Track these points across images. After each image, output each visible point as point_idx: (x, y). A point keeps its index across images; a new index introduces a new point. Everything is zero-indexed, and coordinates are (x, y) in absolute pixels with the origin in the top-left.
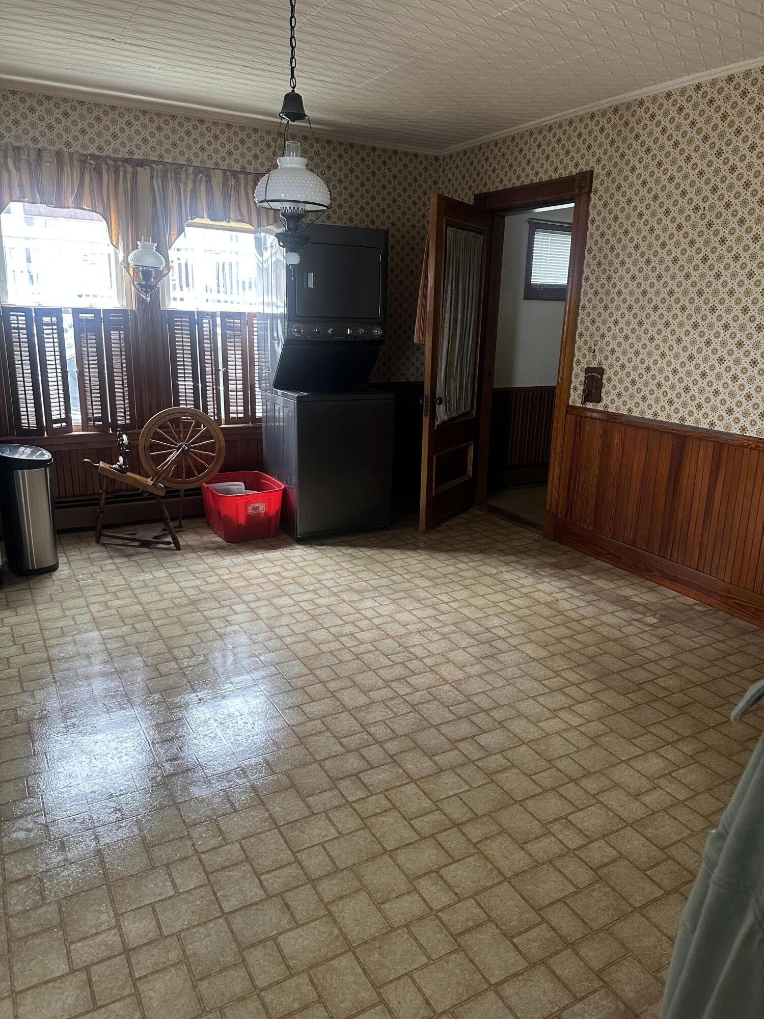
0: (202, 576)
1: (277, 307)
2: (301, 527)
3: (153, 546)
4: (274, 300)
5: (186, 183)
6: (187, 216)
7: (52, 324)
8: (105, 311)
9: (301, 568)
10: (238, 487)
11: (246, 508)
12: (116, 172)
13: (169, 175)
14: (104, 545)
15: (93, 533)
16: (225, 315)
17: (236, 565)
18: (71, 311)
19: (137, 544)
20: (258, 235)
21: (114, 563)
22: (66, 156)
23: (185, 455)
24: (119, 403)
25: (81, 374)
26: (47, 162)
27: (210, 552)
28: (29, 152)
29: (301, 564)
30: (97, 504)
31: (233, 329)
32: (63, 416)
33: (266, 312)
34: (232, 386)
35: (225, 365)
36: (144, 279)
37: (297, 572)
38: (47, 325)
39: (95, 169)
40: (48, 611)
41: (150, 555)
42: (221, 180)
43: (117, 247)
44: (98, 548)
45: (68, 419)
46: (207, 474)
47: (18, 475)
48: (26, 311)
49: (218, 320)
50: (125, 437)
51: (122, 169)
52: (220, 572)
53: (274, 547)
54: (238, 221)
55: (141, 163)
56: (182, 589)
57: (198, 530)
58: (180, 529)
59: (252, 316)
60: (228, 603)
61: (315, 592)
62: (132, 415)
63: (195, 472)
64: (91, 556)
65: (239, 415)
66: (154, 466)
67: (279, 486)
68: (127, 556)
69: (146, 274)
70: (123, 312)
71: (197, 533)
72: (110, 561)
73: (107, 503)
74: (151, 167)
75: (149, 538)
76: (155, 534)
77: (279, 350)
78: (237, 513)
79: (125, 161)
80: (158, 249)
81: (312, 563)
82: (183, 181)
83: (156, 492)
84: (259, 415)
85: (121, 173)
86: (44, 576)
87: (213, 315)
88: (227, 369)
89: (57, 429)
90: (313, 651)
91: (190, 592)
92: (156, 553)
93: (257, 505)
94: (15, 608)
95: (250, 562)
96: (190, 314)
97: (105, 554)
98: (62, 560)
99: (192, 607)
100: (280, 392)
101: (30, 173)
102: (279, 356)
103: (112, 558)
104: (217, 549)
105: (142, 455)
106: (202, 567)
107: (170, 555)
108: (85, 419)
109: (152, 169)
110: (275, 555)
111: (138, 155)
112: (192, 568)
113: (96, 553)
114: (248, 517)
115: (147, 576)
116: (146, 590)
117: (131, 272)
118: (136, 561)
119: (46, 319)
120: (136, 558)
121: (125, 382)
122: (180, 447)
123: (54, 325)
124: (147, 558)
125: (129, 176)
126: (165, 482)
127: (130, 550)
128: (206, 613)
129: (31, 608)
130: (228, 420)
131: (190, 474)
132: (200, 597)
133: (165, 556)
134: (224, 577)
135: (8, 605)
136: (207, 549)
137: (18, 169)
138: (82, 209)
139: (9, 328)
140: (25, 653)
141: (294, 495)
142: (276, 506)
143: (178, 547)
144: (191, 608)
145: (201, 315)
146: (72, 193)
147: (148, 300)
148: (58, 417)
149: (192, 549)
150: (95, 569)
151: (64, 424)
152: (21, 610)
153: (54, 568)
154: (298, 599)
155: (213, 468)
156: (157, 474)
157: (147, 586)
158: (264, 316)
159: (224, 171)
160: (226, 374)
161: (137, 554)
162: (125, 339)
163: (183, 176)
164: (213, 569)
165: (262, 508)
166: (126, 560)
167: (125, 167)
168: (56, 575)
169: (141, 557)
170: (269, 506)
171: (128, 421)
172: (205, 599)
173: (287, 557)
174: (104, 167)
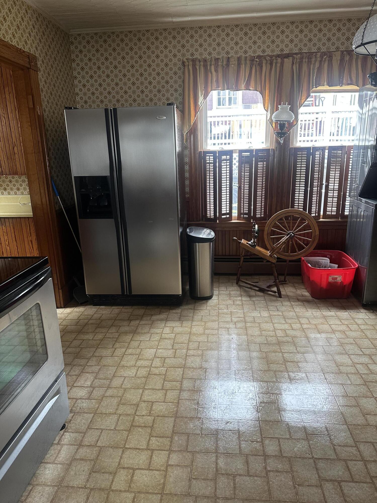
0: (289, 321)
1: (369, 141)
2: (367, 295)
3: (266, 292)
4: (367, 137)
5: (315, 64)
6: (313, 86)
7: (226, 160)
8: (256, 150)
9: (362, 330)
10: (326, 261)
11: (328, 278)
12: (271, 64)
13: (304, 60)
14: (240, 286)
15: (236, 277)
16: (331, 148)
17: (315, 317)
18: (238, 152)
19: (257, 289)
20: (361, 93)
21: (242, 300)
22: (243, 59)
23: (292, 238)
24: (258, 205)
25: (240, 188)
26: (232, 64)
27: (300, 303)
28: (223, 60)
29: (363, 327)
30: (239, 261)
31: (336, 157)
32: (228, 212)
33: (360, 144)
34: (330, 194)
35: (328, 181)
36: (280, 129)
37: (359, 333)
38: (224, 160)
39: (259, 64)
40: (197, 328)
41: (262, 298)
42: (339, 58)
43: (267, 111)
44: (236, 287)
45: (230, 213)
46: (305, 252)
47: (196, 246)
48: (214, 153)
49: (327, 151)
50: (256, 226)
51: (275, 61)
52: (303, 321)
53: (344, 308)
54: (348, 84)
55: (287, 56)
56: (275, 330)
57: (296, 285)
58: (284, 283)
59: (350, 148)
60: (302, 350)
61: (370, 356)
62: (265, 212)
63: (297, 250)
64: (231, 293)
65: (333, 213)
66: (272, 244)
67: (354, 265)
68: (250, 296)
69: (282, 126)
70: (267, 150)
71: (294, 287)
72: (240, 298)
73: (244, 261)
74: (293, 57)
75: (264, 287)
76: (268, 284)
77: (366, 170)
78: (321, 280)
79: (278, 56)
80: (291, 109)
81: (371, 327)
82: (313, 62)
83: (271, 260)
84: (347, 213)
85: (274, 64)
86: (204, 301)
87: (323, 149)
88: (329, 183)
89: (224, 218)
90: (360, 420)
91: (279, 333)
92: (267, 297)
93: (335, 276)
94: (183, 321)
95: (324, 317)
96: (308, 149)
97: (238, 293)
98: (216, 292)
99: (278, 347)
100: (364, 200)
101: (223, 73)
102: (366, 174)
103: (241, 296)
104: (304, 301)
105: (265, 237)
106: (292, 314)
107: (274, 301)
108: (240, 213)
109: (294, 58)
110: (344, 314)
111: (286, 51)
112: (286, 314)
113: (234, 290)
114: (329, 284)
115: (256, 314)
116: (253, 325)
117: (274, 125)
118: (254, 301)
119: (224, 157)
120: (254, 299)
121: (263, 192)
122: (289, 234)
123: (228, 160)
124: (260, 300)
125: (279, 65)
126: (278, 254)
127: (252, 293)
128: (285, 355)
129: (190, 323)
130: (325, 216)
131: (293, 251)
132: (284, 339)
133: (271, 301)
134: (305, 326)
135: (180, 318)
136: (298, 300)
137: (216, 71)
138: (250, 90)
139: (205, 163)
140: (174, 357)
141: (365, 273)
142: (350, 278)
143: (280, 296)
144: (276, 348)
145: (315, 149)
146: (244, 82)
147: (282, 142)
148: (225, 212)
149: (289, 298)
150: (230, 302)
151: (228, 216)
152: (185, 324)
153: (210, 298)
154: (356, 361)
155: (309, 248)
156: (273, 250)
157: (254, 322)
158: (359, 147)
159: (342, 52)
160: (327, 187)
161: (256, 296)
162: (266, 167)
163: (313, 60)
164: (298, 317)
165: (339, 279)
166: (249, 299)
167: (276, 60)
168: (210, 302)
169: (257, 298)
170: (344, 278)
171: (262, 216)
172: (288, 342)
173: (353, 319)
174: (264, 62)
